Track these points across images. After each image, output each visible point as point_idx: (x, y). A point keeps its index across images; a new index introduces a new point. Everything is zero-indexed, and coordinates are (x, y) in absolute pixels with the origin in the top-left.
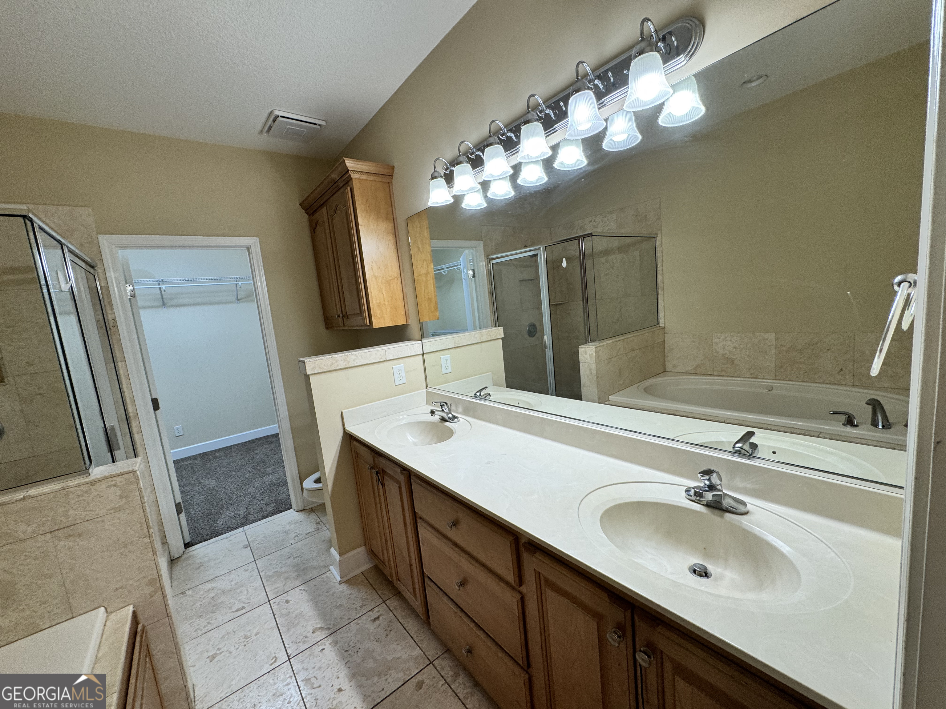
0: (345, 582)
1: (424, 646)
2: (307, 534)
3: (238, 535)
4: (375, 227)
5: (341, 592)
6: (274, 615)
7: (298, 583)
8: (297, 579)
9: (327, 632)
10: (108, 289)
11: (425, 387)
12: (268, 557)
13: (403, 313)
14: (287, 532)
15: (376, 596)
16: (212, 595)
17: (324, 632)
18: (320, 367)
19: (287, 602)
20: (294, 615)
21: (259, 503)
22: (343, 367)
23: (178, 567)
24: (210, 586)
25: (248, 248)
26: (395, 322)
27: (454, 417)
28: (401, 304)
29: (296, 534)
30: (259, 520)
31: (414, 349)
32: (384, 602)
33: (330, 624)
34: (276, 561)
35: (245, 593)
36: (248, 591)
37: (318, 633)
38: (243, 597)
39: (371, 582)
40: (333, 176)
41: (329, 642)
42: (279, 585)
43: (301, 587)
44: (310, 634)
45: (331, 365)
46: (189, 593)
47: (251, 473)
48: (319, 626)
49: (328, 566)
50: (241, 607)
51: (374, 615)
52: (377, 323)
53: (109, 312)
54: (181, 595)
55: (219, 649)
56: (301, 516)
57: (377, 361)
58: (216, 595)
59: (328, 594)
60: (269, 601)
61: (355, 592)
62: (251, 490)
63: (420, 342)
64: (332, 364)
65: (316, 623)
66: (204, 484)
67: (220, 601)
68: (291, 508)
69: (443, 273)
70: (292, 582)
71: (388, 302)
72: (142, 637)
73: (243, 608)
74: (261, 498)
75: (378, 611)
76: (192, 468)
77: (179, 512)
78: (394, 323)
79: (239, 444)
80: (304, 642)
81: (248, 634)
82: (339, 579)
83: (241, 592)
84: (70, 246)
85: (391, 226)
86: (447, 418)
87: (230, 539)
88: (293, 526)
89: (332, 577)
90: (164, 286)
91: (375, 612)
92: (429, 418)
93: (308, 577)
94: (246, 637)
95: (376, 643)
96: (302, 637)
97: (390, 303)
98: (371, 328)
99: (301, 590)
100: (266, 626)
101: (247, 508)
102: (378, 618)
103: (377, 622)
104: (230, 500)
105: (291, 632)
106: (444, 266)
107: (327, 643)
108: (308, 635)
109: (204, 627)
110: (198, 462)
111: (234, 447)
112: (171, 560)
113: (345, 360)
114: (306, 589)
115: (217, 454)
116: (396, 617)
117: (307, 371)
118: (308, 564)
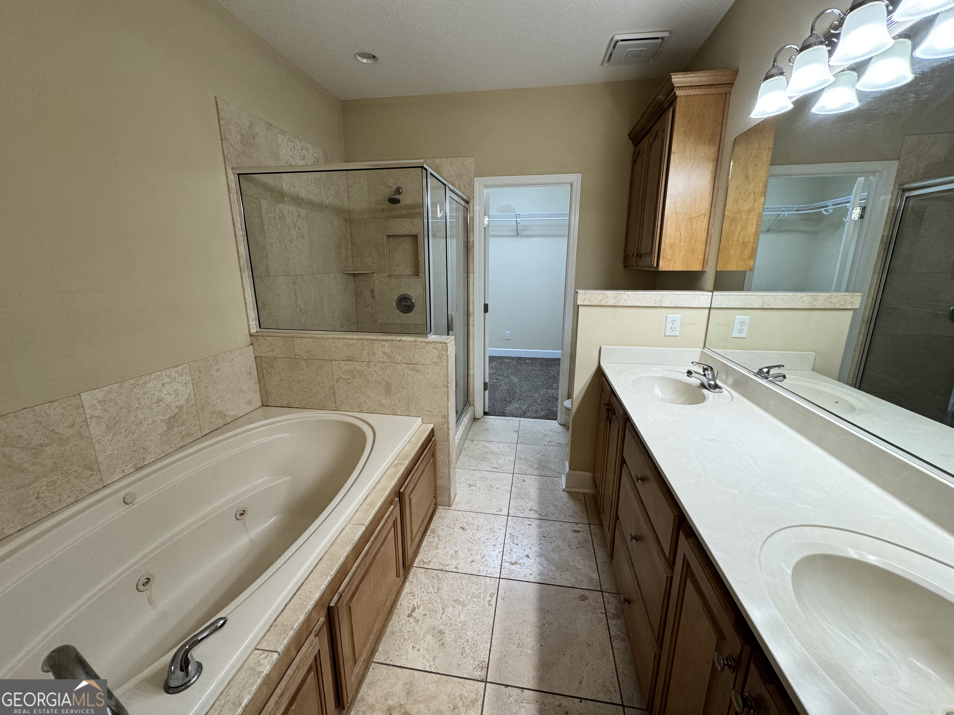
0: (568, 492)
1: (602, 576)
2: (558, 444)
3: (514, 421)
4: (692, 153)
5: (561, 496)
6: (512, 484)
7: (536, 473)
8: (537, 470)
9: (538, 516)
10: (473, 219)
11: (702, 345)
12: (525, 445)
13: (701, 257)
14: (545, 435)
15: (585, 515)
16: (486, 450)
17: (536, 515)
18: (590, 300)
19: (524, 481)
20: (523, 491)
21: (537, 406)
22: (612, 304)
23: (477, 423)
24: (487, 444)
25: (571, 184)
26: (687, 266)
27: (716, 386)
28: (701, 247)
29: (551, 440)
30: (532, 418)
31: (699, 300)
32: (589, 524)
33: (543, 513)
34: (529, 451)
35: (503, 460)
36: (504, 460)
37: (532, 513)
38: (501, 462)
39: (587, 504)
40: (659, 97)
41: (536, 523)
42: (524, 467)
43: (536, 477)
44: (527, 510)
45: (600, 301)
46: (475, 442)
47: (542, 382)
48: (535, 509)
49: (561, 474)
50: (496, 467)
51: (577, 528)
52: (664, 266)
53: (471, 236)
54: (471, 441)
55: (476, 483)
56: (560, 428)
57: (649, 306)
58: (487, 452)
59: (551, 492)
60: (513, 473)
61: (571, 503)
62: (537, 395)
63: (711, 293)
64: (602, 299)
65: (534, 506)
66: (511, 378)
67: (487, 456)
68: (556, 420)
69: (825, 213)
70: (532, 471)
71: (685, 242)
72: (432, 444)
73: (498, 468)
74: (540, 404)
75: (581, 528)
76: (509, 365)
77: (485, 389)
78: (685, 267)
79: (543, 358)
80: (522, 512)
81: (493, 485)
82: (564, 487)
83: (501, 458)
84: (450, 186)
85: (713, 150)
86: (707, 385)
87: (510, 422)
88: (551, 433)
89: (561, 483)
90: (519, 220)
91: (579, 526)
92: (685, 378)
93: (543, 473)
94: (491, 486)
95: (567, 547)
96: (521, 508)
97: (687, 245)
98: (657, 270)
99: (535, 478)
100: (504, 487)
101: (528, 406)
102: (578, 532)
103: (576, 534)
104: (521, 396)
105: (517, 501)
106: (829, 203)
107: (535, 523)
108: (526, 509)
109: (474, 466)
110: (514, 362)
111: (538, 361)
112: (474, 418)
113: (615, 298)
114: (539, 480)
115: (527, 361)
116: (592, 540)
117: (578, 302)
118: (548, 464)
